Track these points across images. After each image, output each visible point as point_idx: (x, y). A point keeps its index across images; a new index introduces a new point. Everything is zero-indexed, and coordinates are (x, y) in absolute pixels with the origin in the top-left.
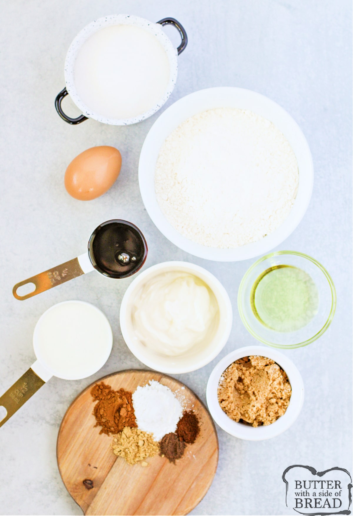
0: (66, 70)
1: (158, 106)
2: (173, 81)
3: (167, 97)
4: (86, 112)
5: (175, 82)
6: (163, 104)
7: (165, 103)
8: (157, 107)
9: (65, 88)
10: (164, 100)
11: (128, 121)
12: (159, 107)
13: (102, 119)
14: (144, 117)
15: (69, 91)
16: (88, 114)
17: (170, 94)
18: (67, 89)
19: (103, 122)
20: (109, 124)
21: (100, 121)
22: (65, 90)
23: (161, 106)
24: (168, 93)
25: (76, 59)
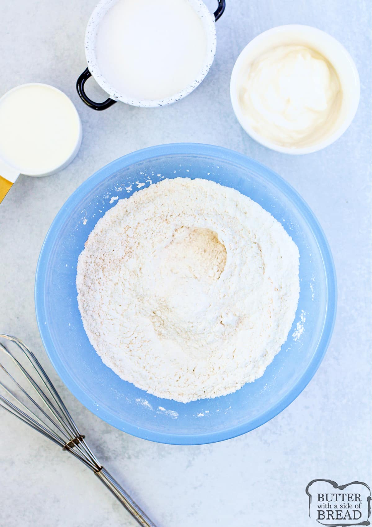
0: (87, 47)
1: (196, 81)
2: (212, 51)
3: (207, 71)
4: (114, 95)
5: (214, 53)
6: (203, 79)
7: (204, 77)
8: (195, 83)
9: (87, 69)
10: (203, 74)
11: (163, 102)
12: (198, 82)
13: (133, 101)
14: (181, 96)
15: (92, 71)
16: (116, 97)
17: (209, 67)
18: (90, 70)
19: (134, 104)
20: (141, 106)
21: (130, 103)
22: (87, 71)
23: (200, 82)
24: (207, 66)
25: (97, 34)
